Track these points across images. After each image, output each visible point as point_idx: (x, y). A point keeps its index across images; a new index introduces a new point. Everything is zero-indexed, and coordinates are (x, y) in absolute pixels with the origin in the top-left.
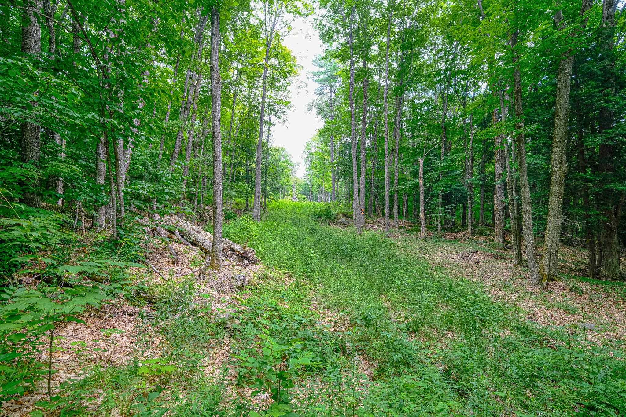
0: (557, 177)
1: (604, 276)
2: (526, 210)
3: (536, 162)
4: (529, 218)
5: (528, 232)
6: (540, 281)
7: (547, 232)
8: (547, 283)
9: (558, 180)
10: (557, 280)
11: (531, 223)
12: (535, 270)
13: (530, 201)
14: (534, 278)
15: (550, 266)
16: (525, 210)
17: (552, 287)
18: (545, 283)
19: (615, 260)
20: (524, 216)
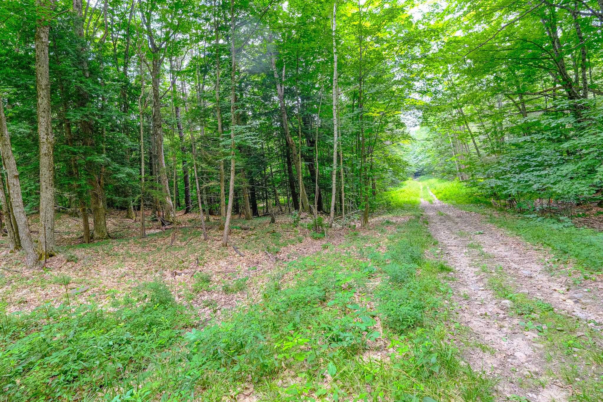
0: (45, 148)
1: (97, 239)
2: (14, 185)
3: (21, 130)
4: (18, 194)
5: (18, 210)
6: (37, 261)
7: (41, 207)
8: (46, 261)
9: (47, 152)
10: (56, 254)
11: (20, 200)
12: (31, 251)
13: (17, 174)
14: (30, 260)
15: (46, 242)
16: (12, 185)
17: (50, 263)
18: (43, 261)
19: (102, 223)
20: (11, 192)
